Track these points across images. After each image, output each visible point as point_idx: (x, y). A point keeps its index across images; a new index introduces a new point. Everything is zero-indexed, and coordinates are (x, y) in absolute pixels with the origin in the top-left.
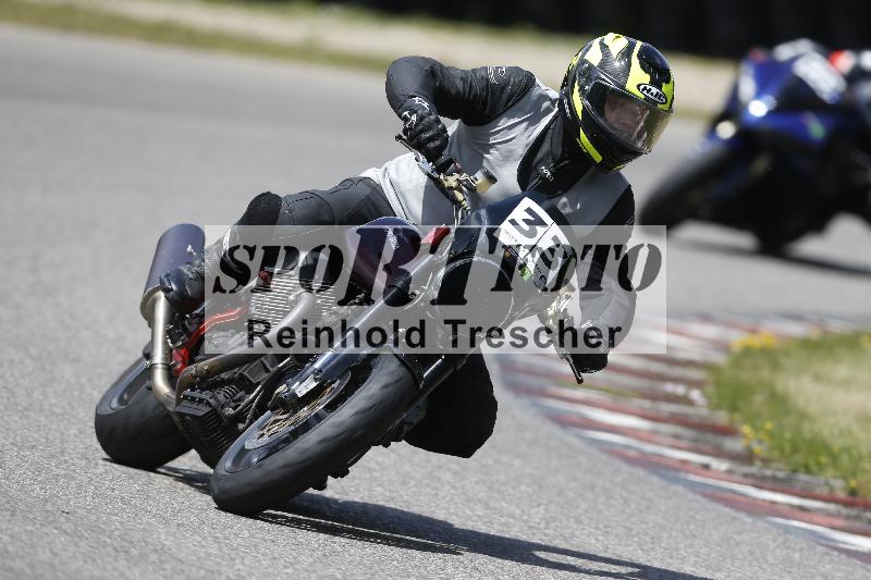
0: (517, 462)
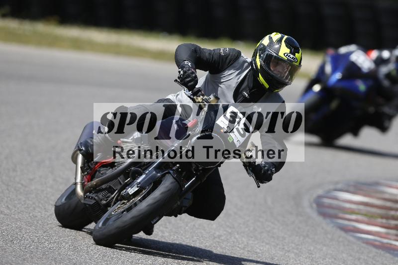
0: (324, 248)
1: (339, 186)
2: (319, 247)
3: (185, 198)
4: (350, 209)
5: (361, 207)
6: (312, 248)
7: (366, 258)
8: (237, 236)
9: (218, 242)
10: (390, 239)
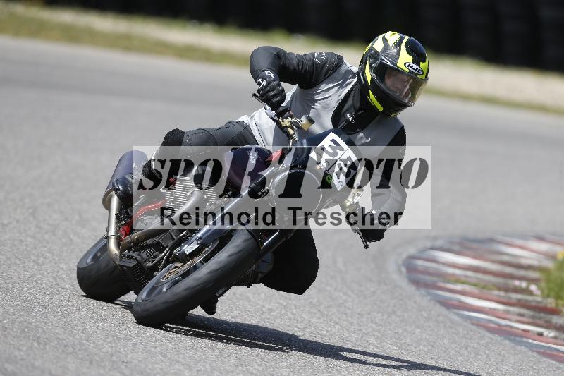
0: (417, 331)
1: (439, 243)
2: (409, 329)
3: (262, 261)
4: (453, 275)
5: (469, 273)
6: (400, 331)
7: (476, 346)
8: (294, 311)
9: (268, 319)
10: (510, 320)
